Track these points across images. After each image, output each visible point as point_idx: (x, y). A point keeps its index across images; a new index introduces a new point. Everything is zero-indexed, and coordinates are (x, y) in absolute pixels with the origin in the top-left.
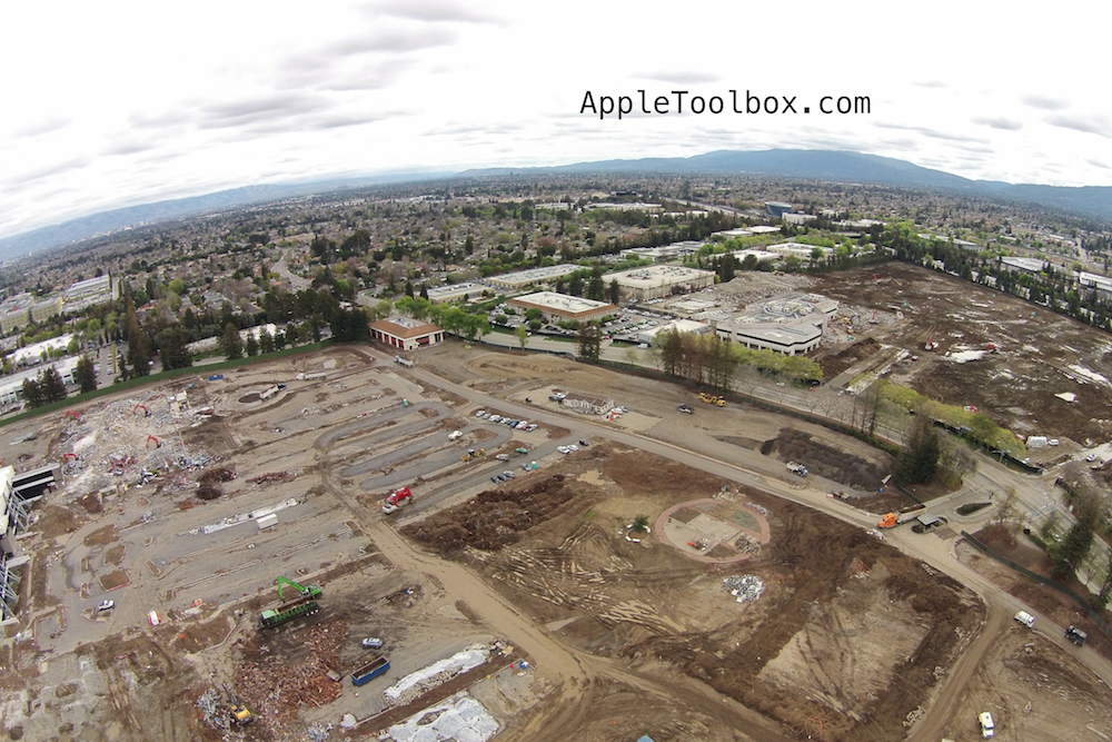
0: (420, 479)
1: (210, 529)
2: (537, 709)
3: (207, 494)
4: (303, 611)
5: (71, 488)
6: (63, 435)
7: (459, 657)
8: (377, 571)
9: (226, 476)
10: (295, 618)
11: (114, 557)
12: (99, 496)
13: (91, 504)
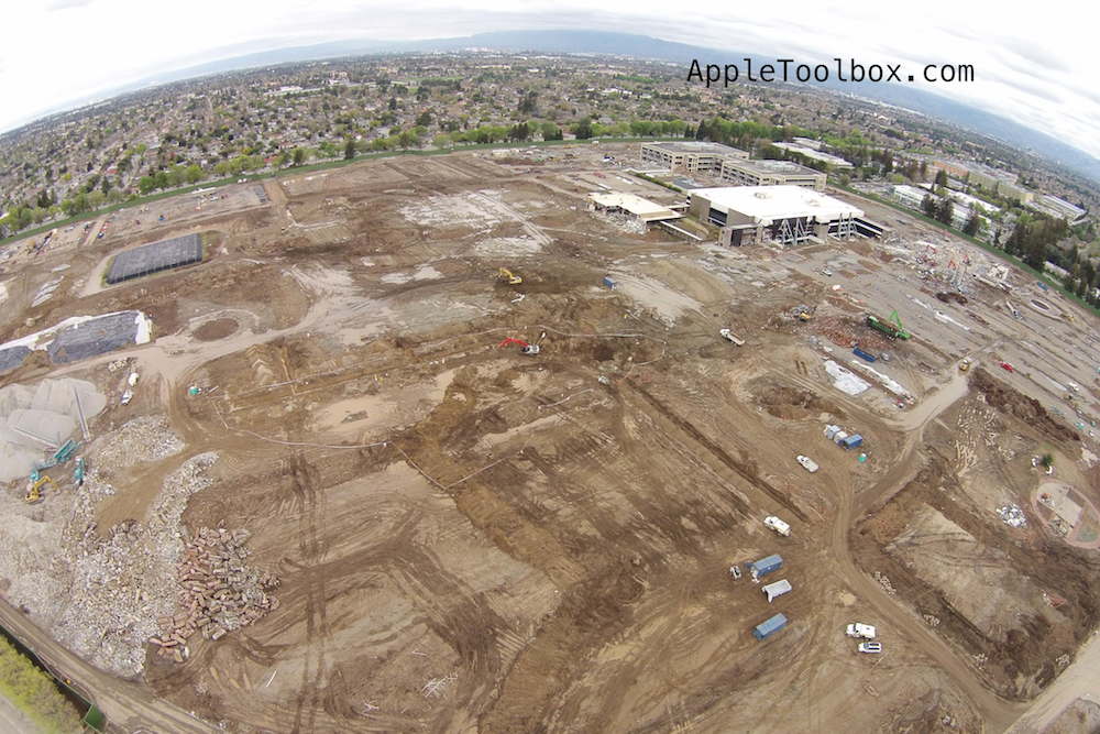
0: (1029, 375)
1: (917, 301)
2: (871, 410)
3: (942, 298)
4: (886, 333)
5: (888, 247)
6: (922, 234)
7: (893, 383)
8: (941, 360)
9: (962, 301)
10: (880, 331)
11: (860, 272)
12: (895, 259)
13: (886, 258)
